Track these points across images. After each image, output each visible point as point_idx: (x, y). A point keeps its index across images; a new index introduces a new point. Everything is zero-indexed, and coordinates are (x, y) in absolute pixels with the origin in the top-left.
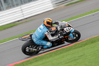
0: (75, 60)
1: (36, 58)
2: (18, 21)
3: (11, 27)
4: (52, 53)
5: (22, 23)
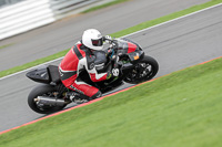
0: (104, 135)
4: (53, 119)
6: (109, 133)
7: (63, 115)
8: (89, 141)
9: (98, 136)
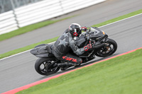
0: (136, 73)
1: (80, 70)
2: (56, 17)
3: (46, 26)
4: (104, 63)
5: (61, 20)
6: (140, 72)
7: (110, 60)
8: (126, 77)
9: (132, 75)
